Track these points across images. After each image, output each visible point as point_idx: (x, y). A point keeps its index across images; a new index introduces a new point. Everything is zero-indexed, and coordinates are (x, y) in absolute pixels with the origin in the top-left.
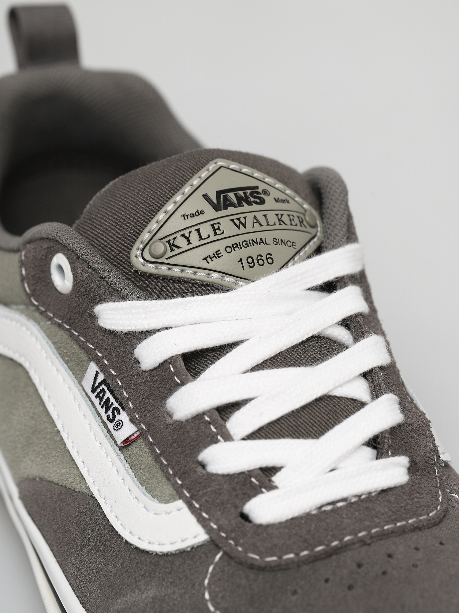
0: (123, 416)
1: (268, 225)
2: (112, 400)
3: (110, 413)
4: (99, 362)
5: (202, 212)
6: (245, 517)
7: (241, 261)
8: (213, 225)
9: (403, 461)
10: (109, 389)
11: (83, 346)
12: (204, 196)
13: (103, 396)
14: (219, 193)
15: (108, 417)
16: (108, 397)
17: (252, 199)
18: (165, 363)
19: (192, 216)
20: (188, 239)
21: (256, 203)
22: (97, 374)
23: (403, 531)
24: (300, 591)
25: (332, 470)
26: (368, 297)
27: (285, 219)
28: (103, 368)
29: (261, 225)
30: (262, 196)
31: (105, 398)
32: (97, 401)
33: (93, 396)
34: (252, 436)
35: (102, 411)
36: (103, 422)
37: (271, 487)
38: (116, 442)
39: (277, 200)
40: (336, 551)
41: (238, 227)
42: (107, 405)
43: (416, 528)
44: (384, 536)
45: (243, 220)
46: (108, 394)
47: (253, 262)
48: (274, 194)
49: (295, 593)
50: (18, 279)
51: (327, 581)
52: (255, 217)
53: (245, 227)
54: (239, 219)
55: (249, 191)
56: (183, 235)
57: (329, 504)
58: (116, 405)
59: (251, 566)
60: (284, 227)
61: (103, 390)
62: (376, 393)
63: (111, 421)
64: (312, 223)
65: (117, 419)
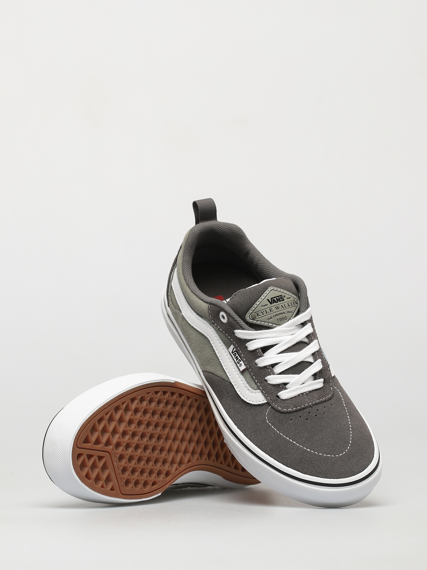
0: (242, 362)
1: (285, 307)
2: (238, 357)
3: (238, 360)
4: (234, 345)
5: (267, 305)
6: (278, 397)
7: (278, 320)
8: (270, 309)
9: (322, 380)
10: (238, 353)
11: (229, 340)
12: (267, 300)
13: (236, 355)
14: (272, 299)
15: (237, 362)
16: (237, 356)
17: (281, 300)
18: (256, 350)
19: (264, 306)
20: (263, 313)
21: (282, 300)
22: (234, 348)
23: (321, 402)
24: (293, 420)
25: (302, 384)
26: (313, 327)
27: (290, 304)
28: (236, 347)
29: (283, 308)
30: (283, 298)
31: (236, 356)
32: (233, 356)
33: (232, 355)
34: (281, 373)
35: (235, 360)
36: (235, 363)
37: (286, 389)
38: (240, 370)
39: (288, 298)
40: (304, 409)
41: (277, 309)
42: (237, 358)
43: (325, 401)
44: (316, 404)
45: (278, 307)
46: (237, 355)
47: (281, 320)
48: (287, 296)
49: (291, 420)
50: (208, 314)
51: (300, 417)
52: (282, 306)
53: (279, 309)
54: (277, 307)
55: (280, 297)
56: (261, 312)
57: (301, 394)
58: (240, 359)
59: (279, 412)
60: (290, 307)
61: (235, 353)
62: (315, 360)
63: (238, 363)
64: (297, 302)
65: (240, 363)
